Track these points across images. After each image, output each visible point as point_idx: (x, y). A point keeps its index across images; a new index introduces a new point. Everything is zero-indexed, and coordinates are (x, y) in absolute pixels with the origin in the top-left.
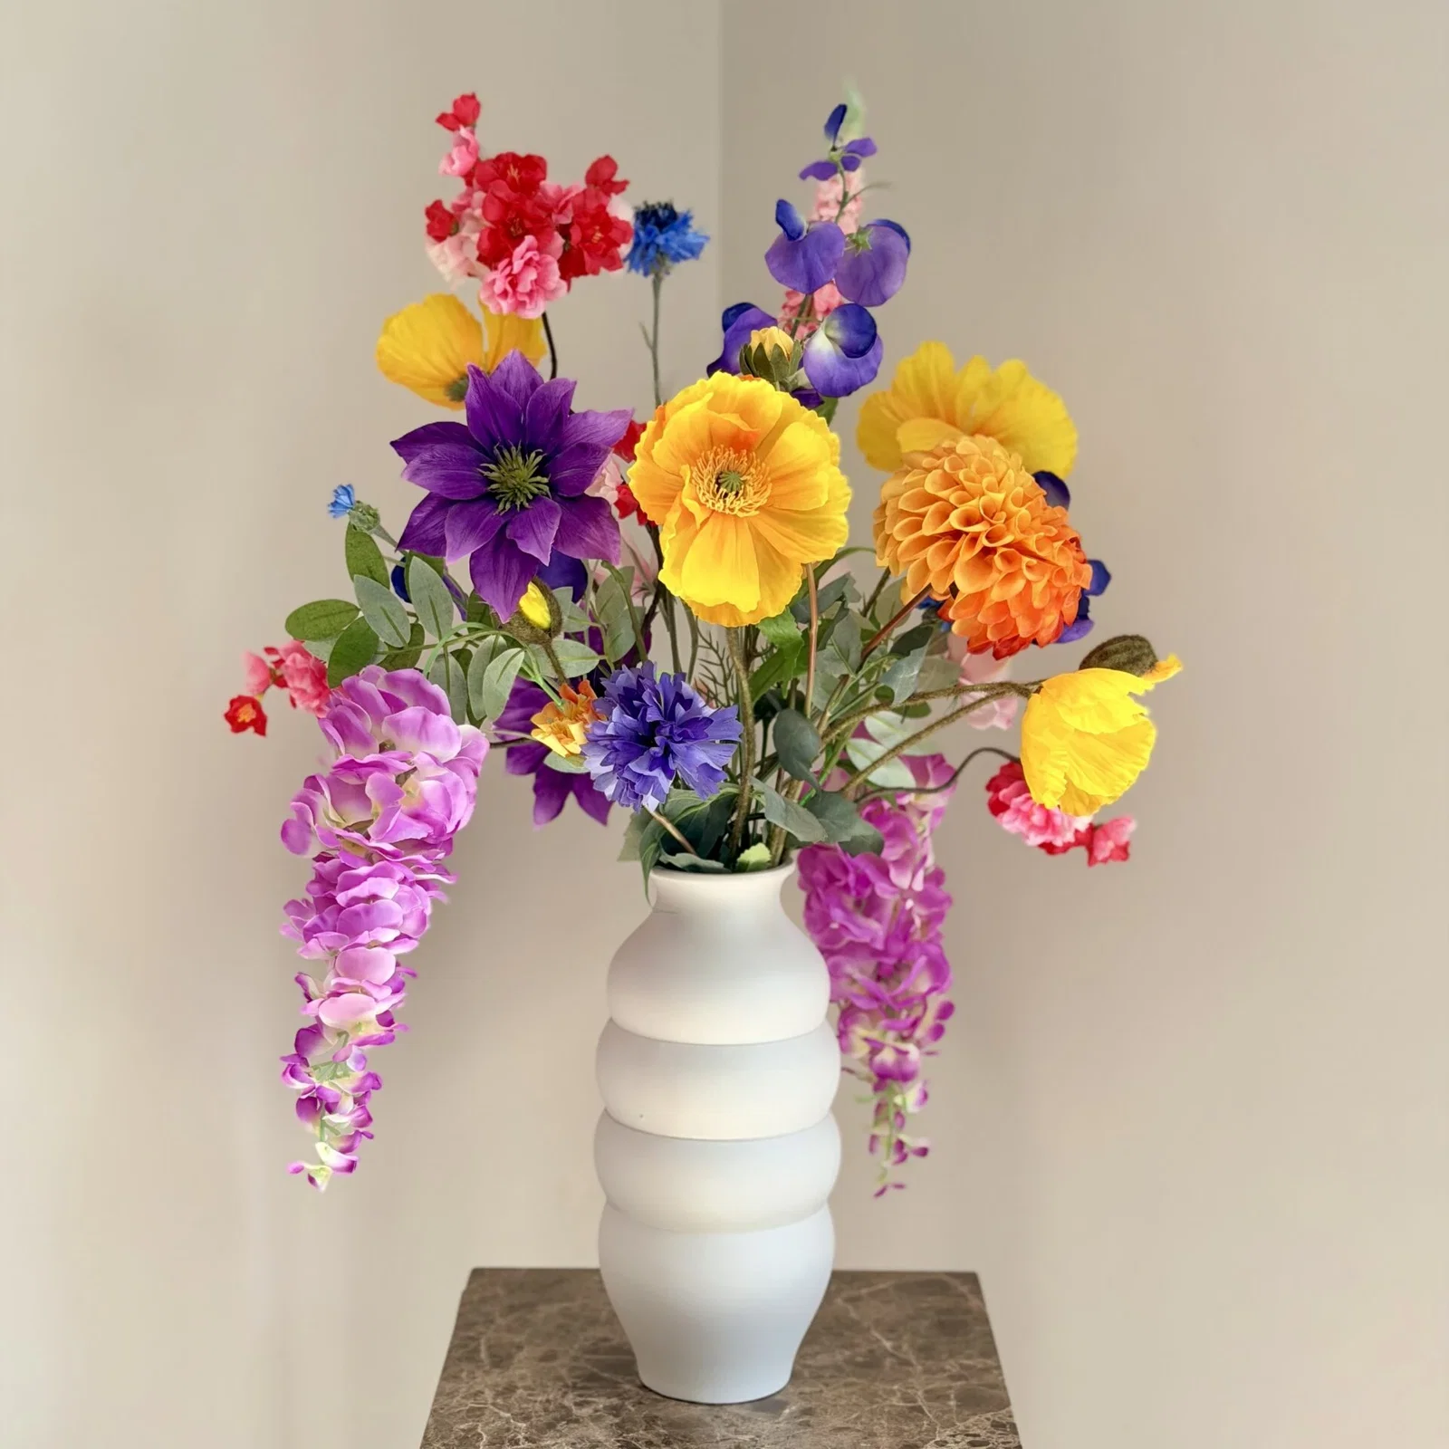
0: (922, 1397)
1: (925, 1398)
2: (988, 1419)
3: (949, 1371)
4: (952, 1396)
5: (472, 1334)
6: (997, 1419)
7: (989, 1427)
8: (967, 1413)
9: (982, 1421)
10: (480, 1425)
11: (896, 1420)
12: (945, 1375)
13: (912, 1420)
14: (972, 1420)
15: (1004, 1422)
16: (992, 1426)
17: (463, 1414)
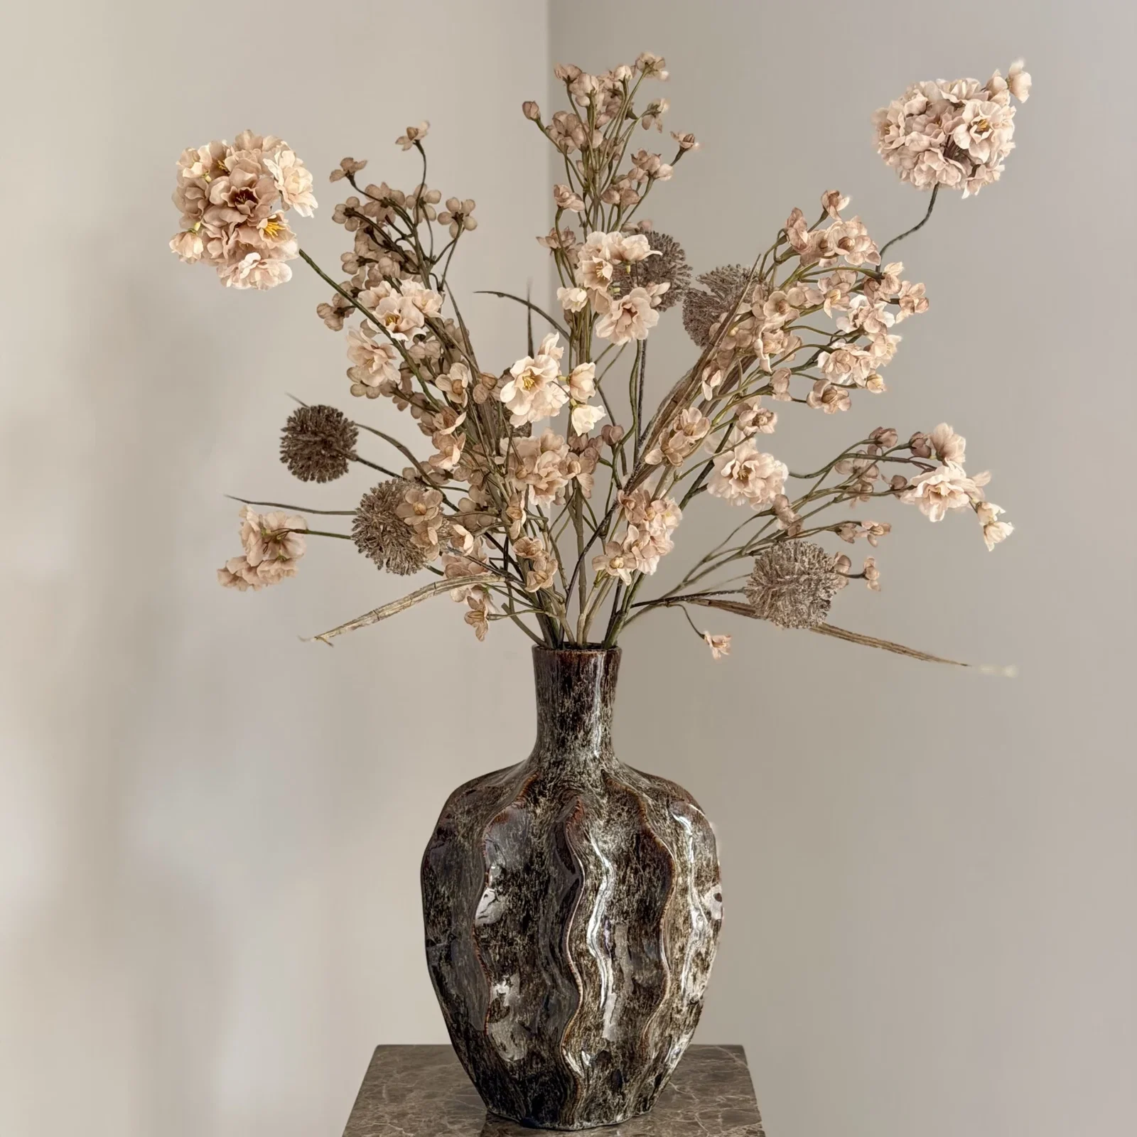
0: (698, 1117)
1: (700, 1117)
2: (744, 1129)
3: (719, 1102)
4: (720, 1116)
5: (377, 1083)
6: (750, 1129)
8: (729, 1125)
9: (739, 1130)
11: (679, 1130)
12: (714, 1104)
13: (690, 1130)
14: (732, 1129)
15: (757, 1130)
16: (747, 1132)
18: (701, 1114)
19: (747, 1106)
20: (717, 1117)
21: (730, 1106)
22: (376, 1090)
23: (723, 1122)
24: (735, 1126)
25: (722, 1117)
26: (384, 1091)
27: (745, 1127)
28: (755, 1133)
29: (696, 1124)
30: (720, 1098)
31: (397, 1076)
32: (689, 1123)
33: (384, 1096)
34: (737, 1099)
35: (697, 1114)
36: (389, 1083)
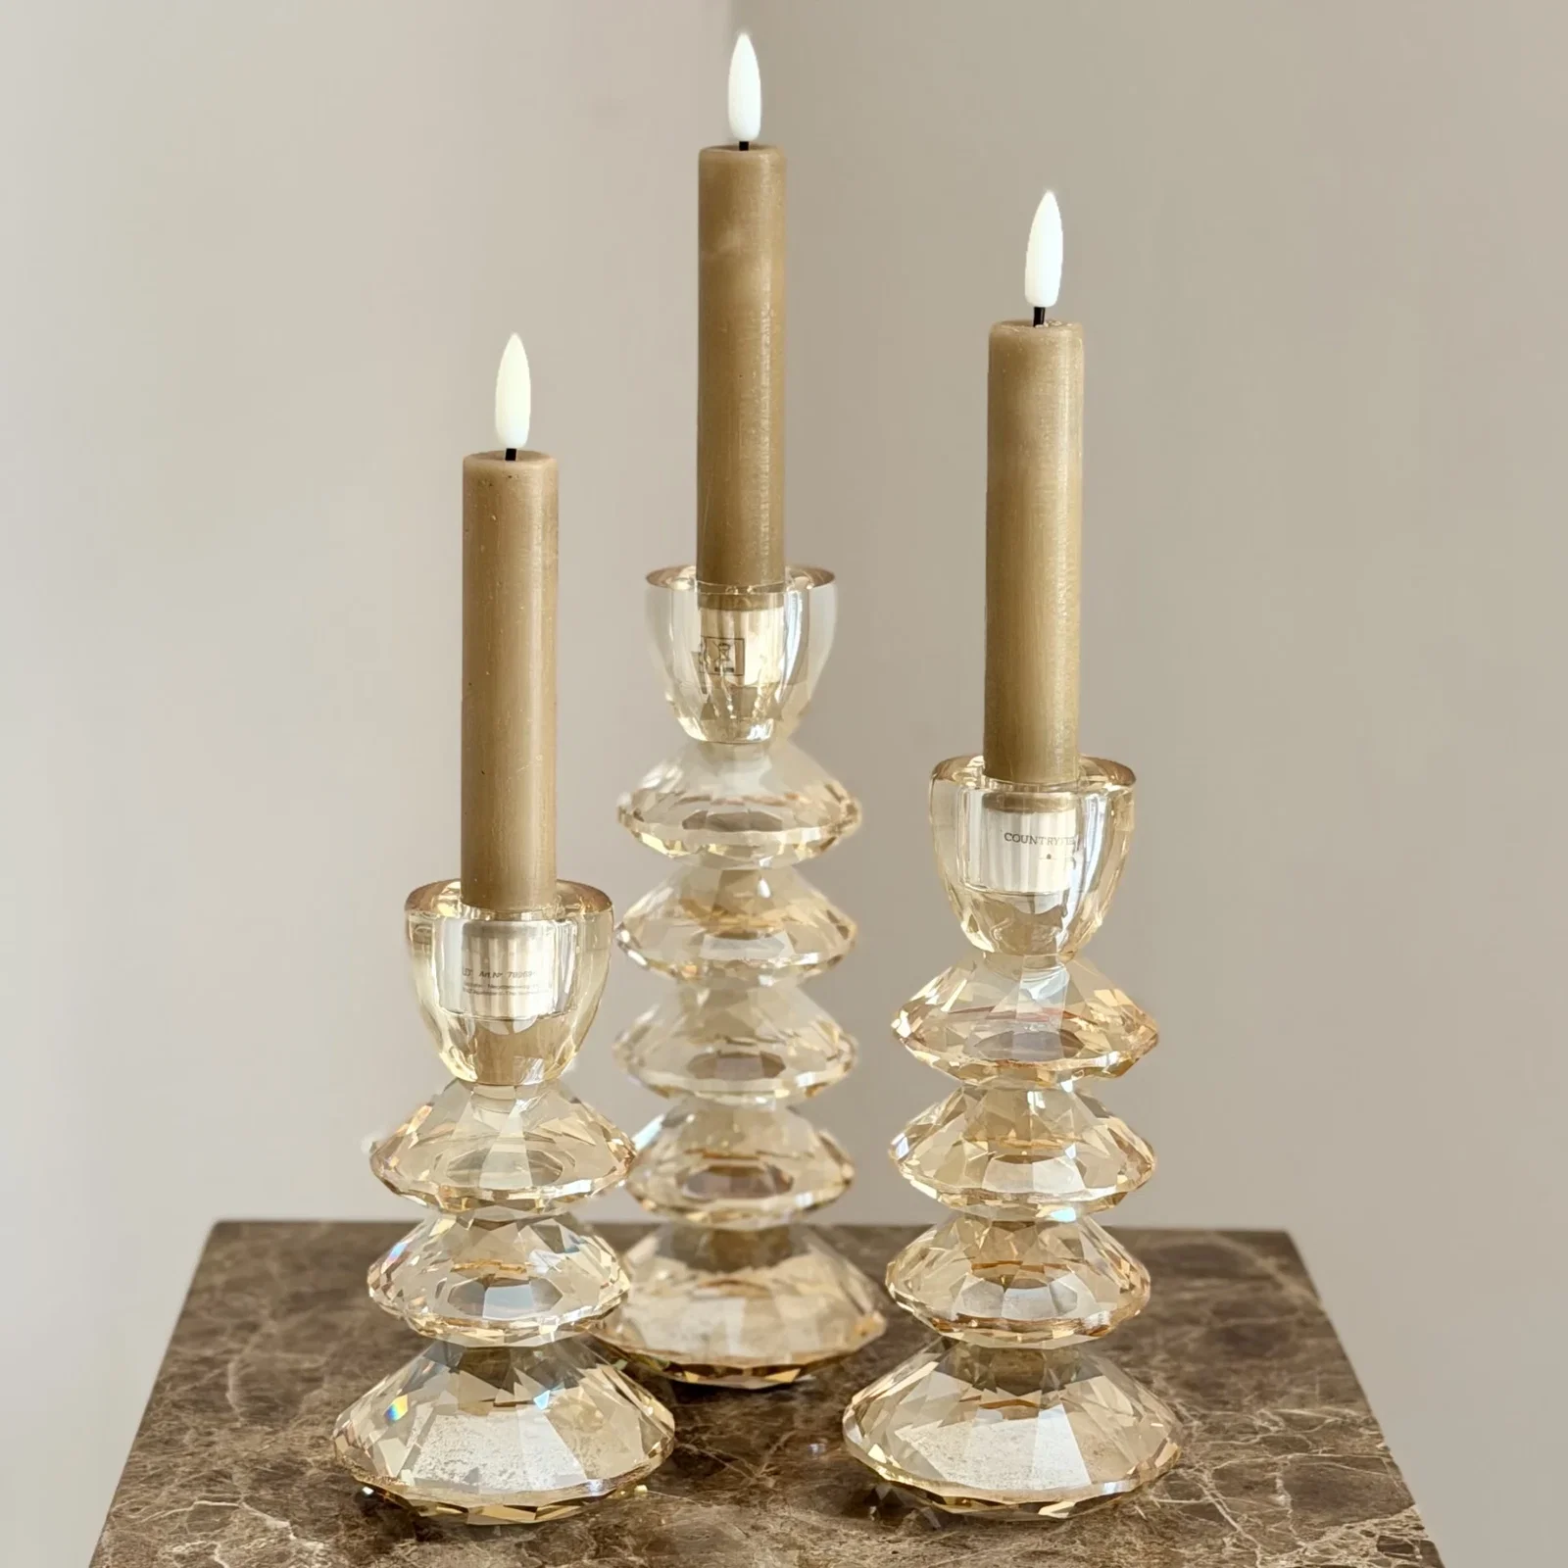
0: (1211, 1485)
1: (1218, 1487)
2: (1369, 1534)
3: (1266, 1430)
4: (1279, 1483)
5: (208, 1352)
6: (1387, 1533)
7: (1376, 1550)
8: (1316, 1520)
9: (1355, 1537)
10: (219, 1544)
11: (1162, 1535)
12: (1259, 1437)
13: (1197, 1534)
14: (1333, 1535)
15: (1405, 1539)
16: (1380, 1548)
17: (183, 1521)
18: (1219, 1474)
19: (1356, 1446)
20: (1269, 1486)
21: (1303, 1447)
22: (209, 1376)
23: (1293, 1503)
24: (1340, 1524)
25: (1287, 1487)
26: (231, 1382)
27: (1369, 1525)
28: (1407, 1548)
29: (1210, 1512)
30: (1264, 1417)
31: (272, 1327)
32: (1185, 1509)
33: (231, 1396)
34: (1321, 1421)
35: (1206, 1477)
36: (248, 1350)
